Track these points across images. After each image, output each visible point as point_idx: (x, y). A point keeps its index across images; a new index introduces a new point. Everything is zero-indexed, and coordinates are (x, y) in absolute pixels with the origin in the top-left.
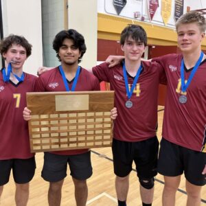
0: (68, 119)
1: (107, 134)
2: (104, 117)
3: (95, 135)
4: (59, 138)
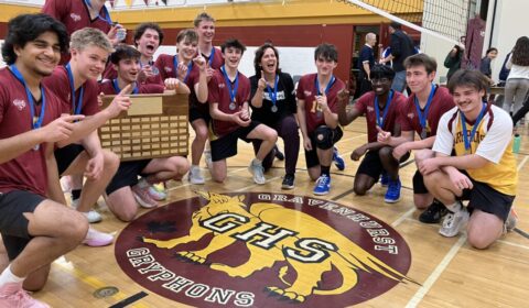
0: (141, 124)
2: (179, 121)
3: (170, 141)
4: (132, 145)
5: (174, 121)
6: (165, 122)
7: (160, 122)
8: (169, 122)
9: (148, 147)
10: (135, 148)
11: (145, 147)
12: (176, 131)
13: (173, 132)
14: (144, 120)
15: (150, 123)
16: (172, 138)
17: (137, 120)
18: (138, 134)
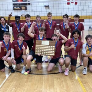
0: (44, 47)
1: (53, 52)
2: (53, 47)
3: (50, 52)
4: (42, 51)
5: (51, 47)
6: (49, 47)
7: (48, 47)
8: (50, 47)
9: (45, 52)
10: (42, 52)
11: (44, 52)
12: (52, 50)
13: (51, 50)
14: (45, 46)
15: (46, 47)
16: (51, 51)
17: (43, 46)
18: (43, 49)
